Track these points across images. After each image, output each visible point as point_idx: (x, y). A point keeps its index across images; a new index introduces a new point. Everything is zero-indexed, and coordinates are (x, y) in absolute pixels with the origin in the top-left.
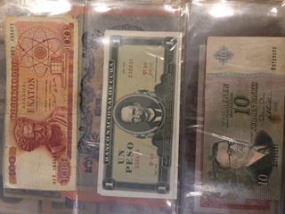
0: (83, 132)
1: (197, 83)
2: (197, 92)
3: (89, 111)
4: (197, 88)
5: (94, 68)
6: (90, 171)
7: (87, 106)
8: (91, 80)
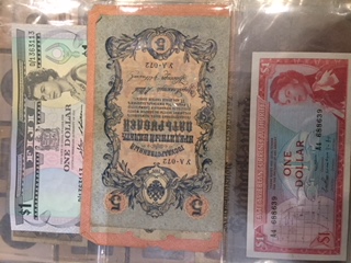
0: (108, 161)
1: (249, 99)
2: (249, 110)
3: (115, 135)
4: (249, 105)
5: (121, 81)
6: (118, 209)
7: (113, 128)
8: (118, 97)
